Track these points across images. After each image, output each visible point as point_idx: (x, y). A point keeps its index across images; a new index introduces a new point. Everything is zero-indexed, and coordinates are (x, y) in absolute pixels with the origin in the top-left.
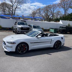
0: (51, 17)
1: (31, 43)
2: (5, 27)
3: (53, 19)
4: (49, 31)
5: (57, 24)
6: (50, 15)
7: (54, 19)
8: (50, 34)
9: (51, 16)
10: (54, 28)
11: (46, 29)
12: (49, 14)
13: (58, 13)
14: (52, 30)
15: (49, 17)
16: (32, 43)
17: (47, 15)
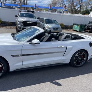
0: (78, 8)
1: (13, 56)
2: (6, 21)
3: (80, 11)
4: (72, 28)
5: (85, 17)
6: (76, 6)
7: (82, 10)
8: (67, 34)
9: (79, 6)
10: (80, 24)
11: (68, 25)
12: (75, 4)
13: (88, 3)
14: (76, 26)
15: (75, 8)
16: (17, 56)
17: (72, 5)
